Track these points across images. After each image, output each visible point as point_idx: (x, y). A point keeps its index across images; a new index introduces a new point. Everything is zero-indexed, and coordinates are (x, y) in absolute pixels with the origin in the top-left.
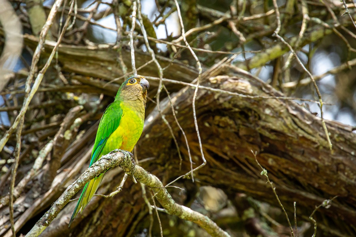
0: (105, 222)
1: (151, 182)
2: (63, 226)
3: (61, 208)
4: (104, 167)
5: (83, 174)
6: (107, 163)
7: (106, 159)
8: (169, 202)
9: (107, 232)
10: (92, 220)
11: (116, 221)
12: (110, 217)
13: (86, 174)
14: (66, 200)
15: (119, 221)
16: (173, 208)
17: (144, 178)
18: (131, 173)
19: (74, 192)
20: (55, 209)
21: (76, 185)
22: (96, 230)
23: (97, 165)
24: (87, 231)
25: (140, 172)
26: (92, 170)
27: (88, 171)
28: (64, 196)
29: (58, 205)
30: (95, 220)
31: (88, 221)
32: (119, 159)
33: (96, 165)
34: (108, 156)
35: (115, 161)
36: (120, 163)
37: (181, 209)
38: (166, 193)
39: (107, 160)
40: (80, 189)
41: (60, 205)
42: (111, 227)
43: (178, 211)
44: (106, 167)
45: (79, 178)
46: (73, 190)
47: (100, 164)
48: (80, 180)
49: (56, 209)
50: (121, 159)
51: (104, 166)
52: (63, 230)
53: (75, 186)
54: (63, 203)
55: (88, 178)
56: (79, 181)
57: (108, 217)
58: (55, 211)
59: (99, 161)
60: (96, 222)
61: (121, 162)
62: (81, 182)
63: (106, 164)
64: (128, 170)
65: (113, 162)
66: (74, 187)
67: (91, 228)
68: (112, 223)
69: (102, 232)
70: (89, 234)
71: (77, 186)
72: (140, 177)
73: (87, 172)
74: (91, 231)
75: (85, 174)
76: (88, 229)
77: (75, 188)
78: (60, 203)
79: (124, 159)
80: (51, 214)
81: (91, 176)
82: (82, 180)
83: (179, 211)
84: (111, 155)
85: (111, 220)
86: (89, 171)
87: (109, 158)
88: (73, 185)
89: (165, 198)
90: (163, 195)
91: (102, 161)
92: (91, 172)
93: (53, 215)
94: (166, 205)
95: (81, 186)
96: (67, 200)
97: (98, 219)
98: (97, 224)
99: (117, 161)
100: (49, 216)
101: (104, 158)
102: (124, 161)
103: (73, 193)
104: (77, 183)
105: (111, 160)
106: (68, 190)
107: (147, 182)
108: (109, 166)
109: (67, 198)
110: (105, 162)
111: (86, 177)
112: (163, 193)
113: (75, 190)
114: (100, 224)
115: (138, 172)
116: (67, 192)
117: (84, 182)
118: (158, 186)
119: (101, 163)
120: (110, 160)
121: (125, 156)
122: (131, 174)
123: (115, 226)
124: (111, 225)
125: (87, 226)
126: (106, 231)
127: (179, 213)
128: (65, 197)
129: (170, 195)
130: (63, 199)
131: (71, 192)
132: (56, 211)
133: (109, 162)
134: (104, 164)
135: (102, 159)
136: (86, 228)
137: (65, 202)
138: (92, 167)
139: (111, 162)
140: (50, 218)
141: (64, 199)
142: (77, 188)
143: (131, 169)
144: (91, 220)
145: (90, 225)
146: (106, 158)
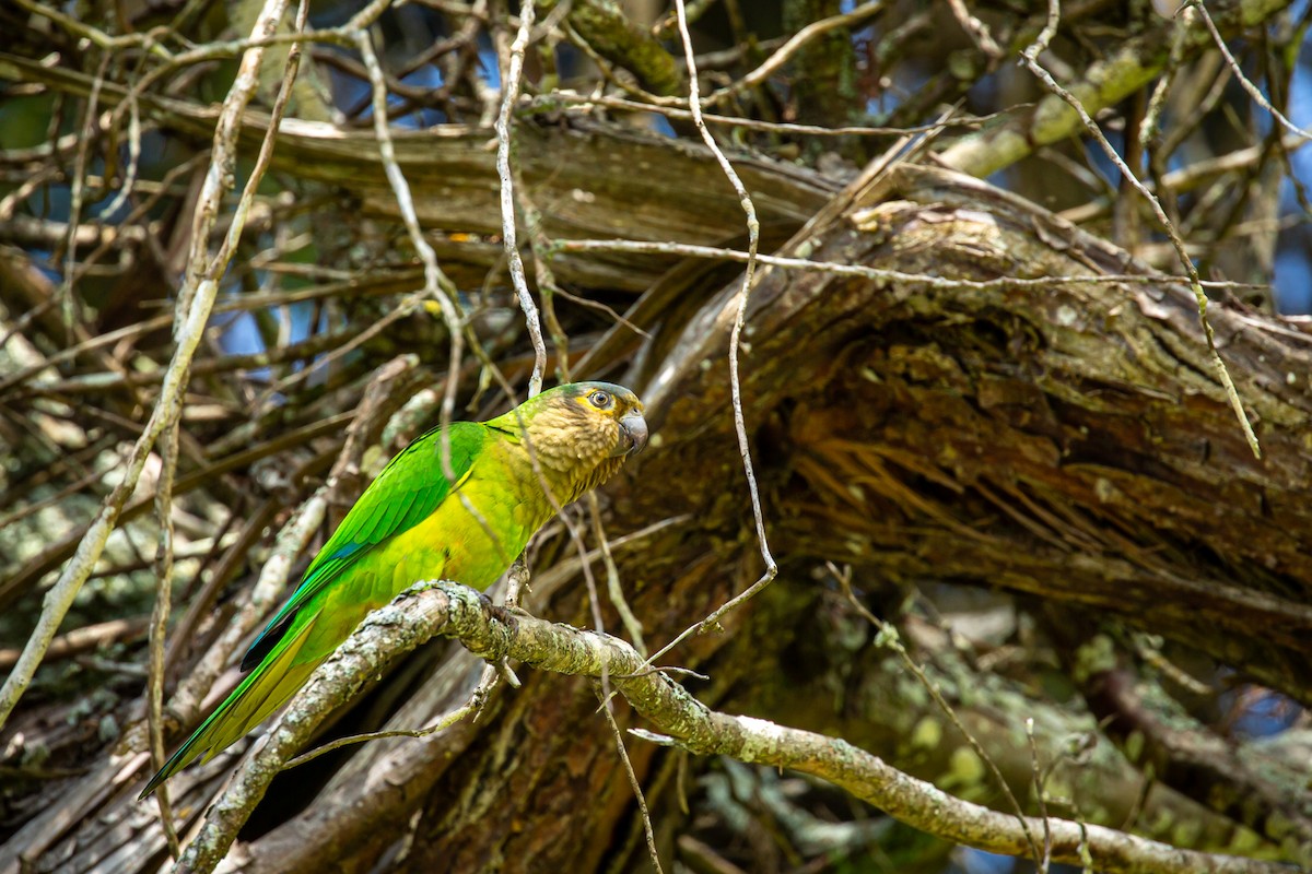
0: (539, 760)
1: (592, 662)
2: (379, 796)
3: (239, 823)
4: (377, 654)
5: (303, 690)
6: (387, 641)
7: (380, 624)
8: (685, 716)
9: (553, 795)
10: (491, 760)
11: (582, 751)
12: (555, 740)
13: (314, 688)
14: (251, 792)
15: (593, 749)
16: (700, 732)
17: (557, 655)
18: (496, 654)
19: (277, 758)
20: (216, 828)
21: (281, 735)
22: (506, 793)
23: (351, 653)
24: (474, 802)
25: (533, 642)
26: (333, 673)
27: (319, 676)
28: (246, 779)
29: (228, 812)
30: (500, 759)
31: (475, 763)
32: (429, 617)
33: (345, 653)
34: (389, 612)
35: (414, 627)
36: (437, 631)
37: (736, 731)
38: (664, 685)
39: (386, 630)
40: (300, 743)
41: (233, 813)
42: (563, 774)
43: (723, 739)
44: (384, 653)
45: (290, 708)
46: (274, 751)
47: (360, 645)
48: (295, 714)
49: (223, 828)
50: (436, 618)
51: (374, 653)
52: (381, 809)
53: (281, 738)
54: (243, 802)
55: (322, 703)
56: (293, 718)
57: (546, 740)
58: (219, 835)
59: (357, 636)
60: (506, 765)
61: (439, 626)
62: (297, 720)
63: (381, 642)
64: (480, 646)
65: (407, 633)
66: (277, 742)
67: (490, 789)
68: (565, 759)
69: (532, 797)
70: (482, 810)
71: (287, 736)
72: (536, 656)
73: (318, 683)
74: (487, 798)
75: (310, 690)
76: (479, 792)
77: (281, 743)
78: (231, 806)
79: (450, 613)
80: (205, 848)
81: (331, 695)
82: (302, 713)
83: (727, 738)
84: (397, 608)
85: (562, 750)
86: (323, 678)
87: (391, 621)
88: (273, 734)
89: (662, 702)
90: (653, 696)
91: (366, 635)
92: (329, 679)
93: (213, 851)
94: (673, 728)
95: (300, 734)
96: (256, 792)
97: (511, 754)
98: (507, 774)
99: (421, 626)
100: (197, 856)
101: (373, 623)
102: (450, 621)
103: (275, 762)
104: (285, 725)
105: (400, 626)
106: (257, 756)
107: (575, 667)
108: (392, 648)
109: (256, 782)
110: (379, 637)
111: (313, 699)
112: (650, 688)
113: (280, 753)
114: (519, 770)
115: (524, 641)
116: (253, 764)
117: (308, 719)
118: (625, 671)
119: (362, 641)
120: (396, 627)
121: (454, 604)
122: (496, 656)
123: (577, 769)
124: (563, 766)
125: (475, 781)
126: (547, 790)
127: (731, 745)
128: (248, 782)
129: (682, 688)
130: (239, 787)
131: (267, 761)
132: (223, 836)
133: (392, 635)
134: (373, 645)
135: (367, 628)
136: (470, 791)
137: (249, 799)
138: (334, 660)
139: (401, 635)
140: (205, 863)
141: (247, 790)
142: (286, 745)
143: (488, 641)
144: (484, 760)
145: (485, 776)
146: (380, 621)
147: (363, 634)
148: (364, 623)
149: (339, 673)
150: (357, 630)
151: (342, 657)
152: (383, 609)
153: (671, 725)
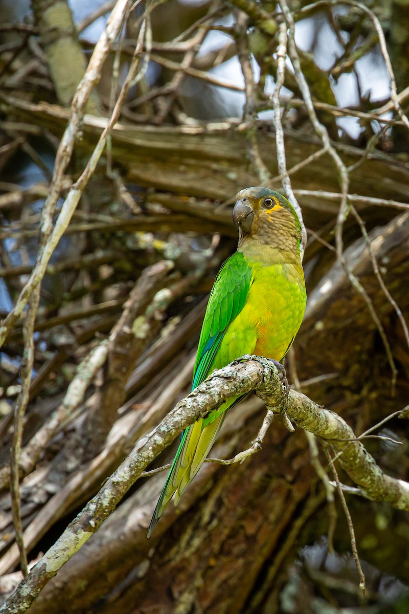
0: (230, 522)
1: (327, 428)
2: (134, 533)
3: (123, 491)
4: (219, 395)
5: (171, 413)
6: (226, 388)
7: (223, 377)
8: (370, 473)
9: (235, 545)
10: (200, 519)
11: (254, 519)
12: (240, 510)
13: (179, 412)
14: (133, 472)
15: (260, 519)
16: (377, 485)
17: (311, 418)
18: (282, 409)
19: (152, 453)
20: (110, 492)
21: (155, 439)
22: (208, 540)
23: (203, 392)
24: (189, 544)
25: (301, 407)
26: (191, 404)
27: (183, 405)
28: (131, 464)
29: (118, 483)
30: (206, 518)
31: (190, 520)
32: (252, 376)
33: (200, 392)
34: (228, 370)
35: (243, 382)
36: (255, 386)
37: (397, 488)
38: (362, 453)
39: (226, 381)
40: (166, 446)
41: (121, 484)
42: (242, 532)
43: (390, 492)
44: (224, 395)
45: (163, 423)
46: (150, 448)
47: (209, 388)
48: (165, 426)
49: (113, 493)
50: (255, 378)
51: (218, 394)
52: (135, 542)
53: (155, 441)
54: (128, 478)
55: (183, 421)
56: (164, 429)
57: (234, 509)
58: (111, 496)
59: (208, 383)
60: (209, 523)
61: (257, 383)
62: (166, 431)
63: (222, 388)
64: (274, 402)
65: (238, 384)
66: (153, 443)
67: (198, 536)
68: (245, 523)
69: (222, 545)
70: (193, 549)
71: (159, 440)
72: (301, 416)
73: (181, 409)
74: (197, 542)
75: (176, 413)
76: (192, 538)
77: (155, 444)
78: (120, 480)
79: (264, 376)
80: (101, 504)
81: (189, 417)
82: (170, 427)
83: (392, 491)
84: (233, 368)
85: (243, 517)
86: (185, 406)
87: (229, 375)
88: (150, 438)
89: (359, 462)
90: (355, 457)
91: (213, 383)
92: (189, 407)
93: (106, 506)
94: (363, 480)
95: (167, 440)
96: (136, 472)
97: (213, 516)
98: (210, 528)
99: (247, 381)
100: (96, 509)
101: (218, 376)
102: (263, 381)
103: (150, 455)
104: (159, 433)
105: (235, 379)
106: (139, 450)
107: (318, 429)
108: (229, 392)
109: (137, 467)
110: (222, 385)
111: (178, 418)
112: (354, 452)
113: (153, 450)
114: (217, 527)
115: (296, 405)
116: (136, 455)
117: (173, 430)
118: (343, 437)
119: (211, 386)
120: (232, 380)
121: (267, 371)
122: (281, 411)
123: (251, 529)
124: (242, 527)
125: (189, 531)
126: (231, 541)
127: (393, 496)
128: (132, 466)
129: (370, 456)
130: (126, 469)
131: (145, 454)
132: (113, 498)
133: (229, 384)
134: (217, 389)
135: (214, 378)
136: (185, 538)
137: (132, 476)
138: (192, 396)
139: (235, 385)
140: (100, 513)
141: (131, 471)
142: (158, 445)
143: (279, 399)
144: (196, 518)
145: (196, 528)
146: (222, 375)
147: (212, 382)
148: (212, 375)
149: (195, 404)
150: (207, 379)
151: (197, 395)
152: (224, 368)
153: (361, 478)
